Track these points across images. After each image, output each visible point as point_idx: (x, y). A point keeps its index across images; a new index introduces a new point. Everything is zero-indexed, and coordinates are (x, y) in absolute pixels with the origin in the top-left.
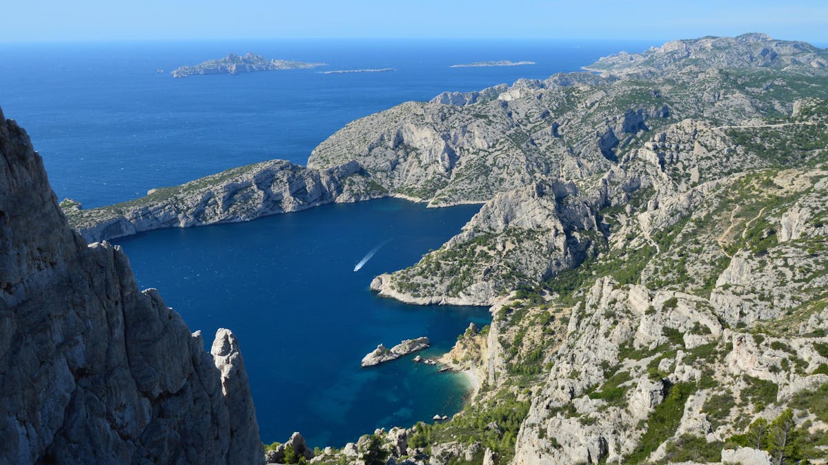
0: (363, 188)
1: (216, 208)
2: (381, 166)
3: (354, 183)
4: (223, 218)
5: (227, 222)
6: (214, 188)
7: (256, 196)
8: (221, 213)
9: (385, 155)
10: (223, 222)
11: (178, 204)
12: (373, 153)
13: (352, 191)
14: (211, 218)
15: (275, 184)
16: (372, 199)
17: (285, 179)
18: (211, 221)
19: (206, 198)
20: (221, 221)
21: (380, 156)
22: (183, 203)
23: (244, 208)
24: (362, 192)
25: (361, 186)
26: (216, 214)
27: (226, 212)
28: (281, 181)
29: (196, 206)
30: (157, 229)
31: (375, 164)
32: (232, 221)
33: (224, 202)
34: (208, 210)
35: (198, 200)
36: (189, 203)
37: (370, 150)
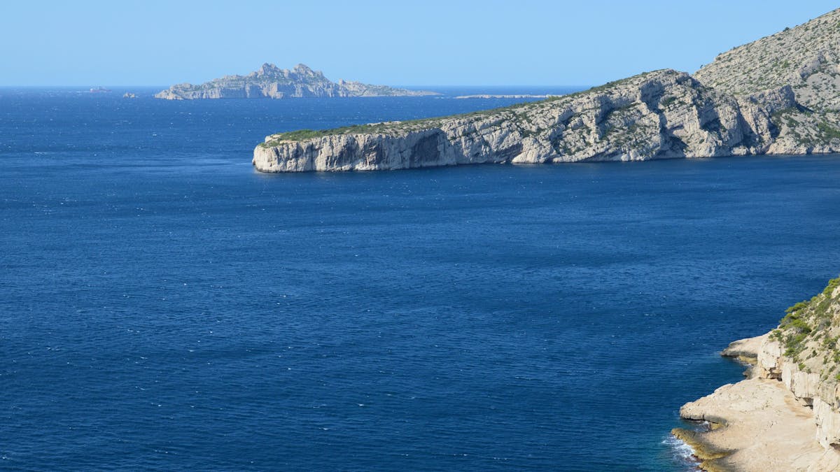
0: (814, 133)
1: (585, 135)
2: (833, 102)
3: (797, 124)
4: (602, 150)
5: (608, 159)
6: (575, 101)
7: (646, 122)
8: (595, 142)
9: (834, 86)
10: (601, 159)
11: (521, 122)
12: (810, 81)
13: (798, 135)
14: (579, 150)
15: (671, 106)
16: (833, 152)
17: (688, 100)
18: (580, 156)
19: (566, 118)
20: (597, 155)
21: (824, 87)
22: (530, 121)
23: (630, 139)
24: (816, 138)
25: (809, 128)
26: (588, 144)
27: (605, 142)
28: (682, 103)
29: (552, 127)
30: (485, 163)
31: (819, 100)
32: (615, 158)
33: (598, 124)
34: (571, 137)
35: (554, 118)
36: (539, 121)
37: (804, 76)
